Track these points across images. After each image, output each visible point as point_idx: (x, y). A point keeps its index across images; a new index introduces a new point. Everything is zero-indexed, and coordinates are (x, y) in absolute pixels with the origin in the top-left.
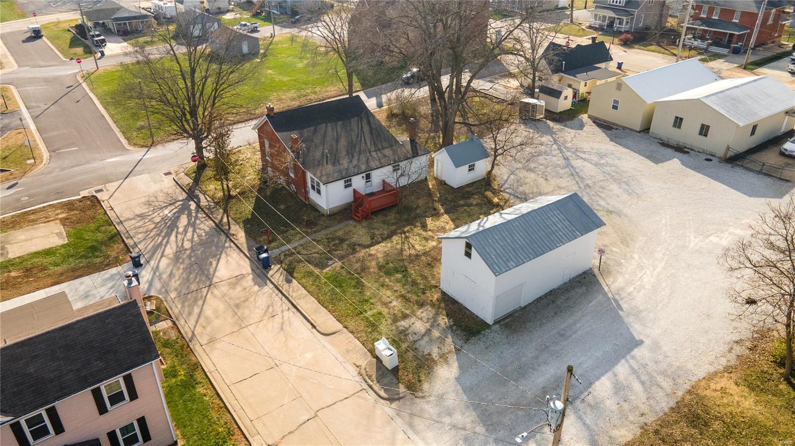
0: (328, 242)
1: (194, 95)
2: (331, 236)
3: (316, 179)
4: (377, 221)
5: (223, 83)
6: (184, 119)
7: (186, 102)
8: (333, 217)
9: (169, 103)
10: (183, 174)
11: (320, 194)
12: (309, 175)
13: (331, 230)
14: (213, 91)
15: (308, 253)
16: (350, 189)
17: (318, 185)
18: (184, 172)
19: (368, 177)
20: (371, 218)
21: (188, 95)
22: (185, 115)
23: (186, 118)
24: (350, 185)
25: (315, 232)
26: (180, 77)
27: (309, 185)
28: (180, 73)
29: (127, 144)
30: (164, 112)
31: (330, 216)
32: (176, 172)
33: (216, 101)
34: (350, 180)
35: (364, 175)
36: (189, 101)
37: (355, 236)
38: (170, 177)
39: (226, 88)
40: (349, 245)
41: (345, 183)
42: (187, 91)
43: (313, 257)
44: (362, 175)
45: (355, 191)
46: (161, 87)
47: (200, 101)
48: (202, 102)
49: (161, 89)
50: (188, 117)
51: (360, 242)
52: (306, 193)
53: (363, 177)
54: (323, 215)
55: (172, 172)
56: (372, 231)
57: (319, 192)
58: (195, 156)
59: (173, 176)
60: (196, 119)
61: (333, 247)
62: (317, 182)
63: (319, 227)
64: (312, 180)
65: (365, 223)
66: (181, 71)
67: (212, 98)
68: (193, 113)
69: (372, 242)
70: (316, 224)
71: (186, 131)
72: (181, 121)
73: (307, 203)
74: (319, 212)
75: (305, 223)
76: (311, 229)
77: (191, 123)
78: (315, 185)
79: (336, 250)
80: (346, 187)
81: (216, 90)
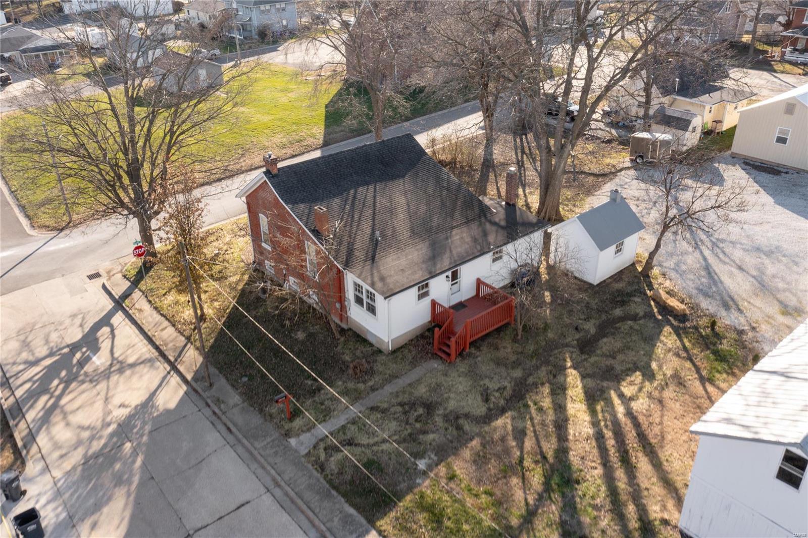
0: (405, 413)
1: (133, 142)
2: (405, 398)
3: (366, 287)
4: (483, 359)
5: (184, 122)
6: (118, 184)
7: (120, 155)
8: (399, 354)
9: (90, 157)
10: (120, 276)
11: (375, 315)
12: (350, 279)
13: (401, 382)
14: (165, 135)
15: (371, 441)
16: (427, 301)
17: (371, 296)
18: (121, 271)
19: (455, 276)
20: (470, 355)
21: (124, 143)
22: (120, 177)
23: (121, 183)
24: (426, 294)
25: (373, 389)
26: (110, 113)
27: (350, 294)
28: (109, 107)
29: (29, 225)
30: (83, 173)
31: (394, 352)
32: (108, 272)
33: (172, 151)
34: (427, 284)
35: (449, 273)
36: (126, 153)
37: (452, 395)
38: (98, 282)
39: (187, 130)
40: (446, 418)
41: (419, 290)
42: (123, 135)
43: (382, 451)
44: (447, 274)
45: (434, 303)
46: (76, 131)
47: (144, 153)
48: (148, 154)
49: (76, 135)
50: (126, 180)
51: (466, 410)
52: (343, 308)
53: (447, 277)
54: (380, 351)
55: (102, 272)
56: (482, 383)
57: (372, 309)
58: (140, 247)
59: (103, 280)
60: (140, 185)
61: (418, 425)
62: (368, 291)
63: (377, 379)
64: (358, 288)
65: (462, 366)
66: (111, 103)
67: (165, 147)
68: (134, 174)
69: (489, 409)
70: (371, 372)
71: (122, 204)
72: (113, 186)
73: (344, 326)
74: (371, 345)
75: (351, 371)
76: (364, 382)
77: (131, 192)
78: (364, 297)
79: (425, 432)
80: (421, 297)
81: (172, 133)
